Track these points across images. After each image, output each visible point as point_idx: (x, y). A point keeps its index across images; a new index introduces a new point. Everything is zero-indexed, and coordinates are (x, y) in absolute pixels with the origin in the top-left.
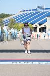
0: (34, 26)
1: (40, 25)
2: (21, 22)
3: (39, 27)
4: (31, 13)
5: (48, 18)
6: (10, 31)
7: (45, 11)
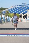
0: (20, 15)
1: (23, 14)
2: (12, 12)
3: (23, 15)
4: (18, 7)
5: (28, 10)
6: (6, 18)
7: (26, 6)
